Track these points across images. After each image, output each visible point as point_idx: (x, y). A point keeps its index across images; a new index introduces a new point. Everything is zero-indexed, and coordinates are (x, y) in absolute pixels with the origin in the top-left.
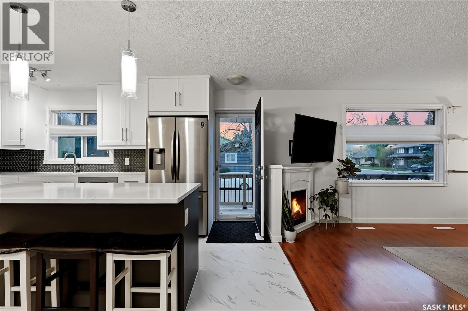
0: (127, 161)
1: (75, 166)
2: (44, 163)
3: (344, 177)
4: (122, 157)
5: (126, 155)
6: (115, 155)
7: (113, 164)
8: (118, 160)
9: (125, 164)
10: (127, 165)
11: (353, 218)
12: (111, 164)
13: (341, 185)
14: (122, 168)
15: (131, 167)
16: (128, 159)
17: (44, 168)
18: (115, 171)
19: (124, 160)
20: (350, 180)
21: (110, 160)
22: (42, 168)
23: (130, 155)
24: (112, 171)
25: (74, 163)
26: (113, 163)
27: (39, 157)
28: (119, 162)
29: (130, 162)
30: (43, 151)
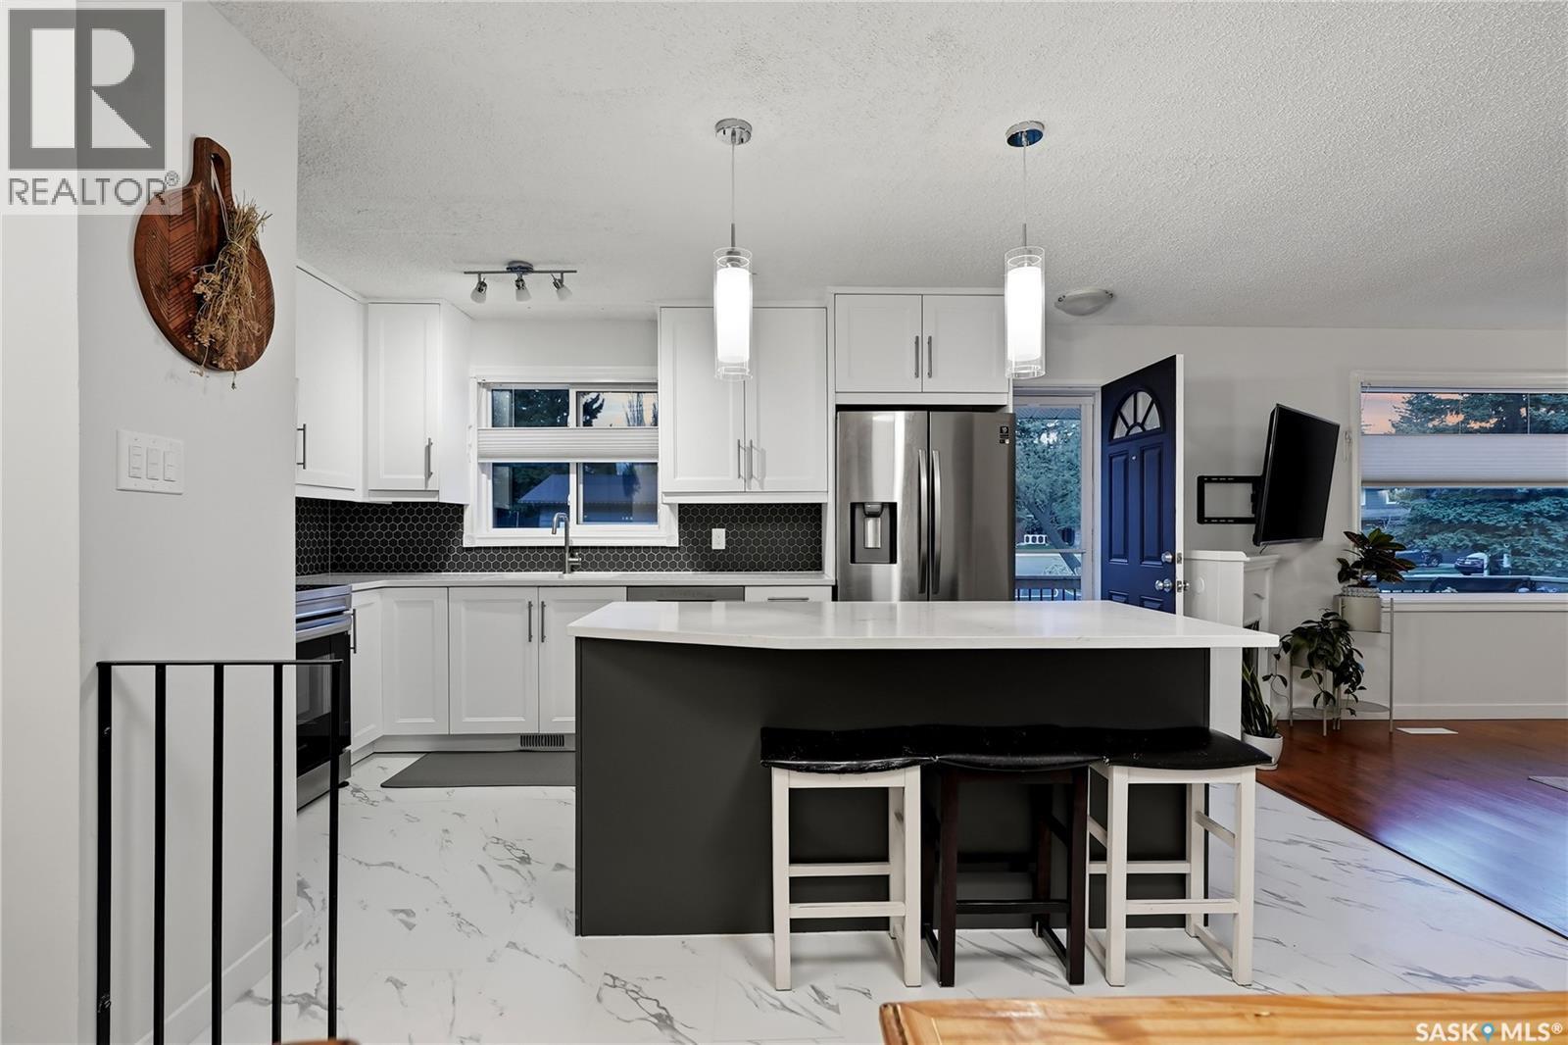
0: (719, 539)
1: (567, 554)
2: (466, 544)
3: (1365, 584)
4: (704, 526)
5: (717, 520)
6: (681, 520)
7: (675, 548)
8: (691, 535)
9: (713, 548)
10: (720, 550)
11: (1394, 705)
12: (671, 548)
13: (1357, 607)
14: (704, 557)
15: (730, 557)
16: (723, 531)
17: (465, 558)
18: (682, 567)
19: (710, 535)
20: (1386, 596)
21: (665, 532)
22: (456, 558)
23: (725, 520)
24: (673, 567)
25: (563, 545)
26: (677, 545)
27: (447, 527)
28: (695, 542)
29: (727, 542)
30: (461, 506)
